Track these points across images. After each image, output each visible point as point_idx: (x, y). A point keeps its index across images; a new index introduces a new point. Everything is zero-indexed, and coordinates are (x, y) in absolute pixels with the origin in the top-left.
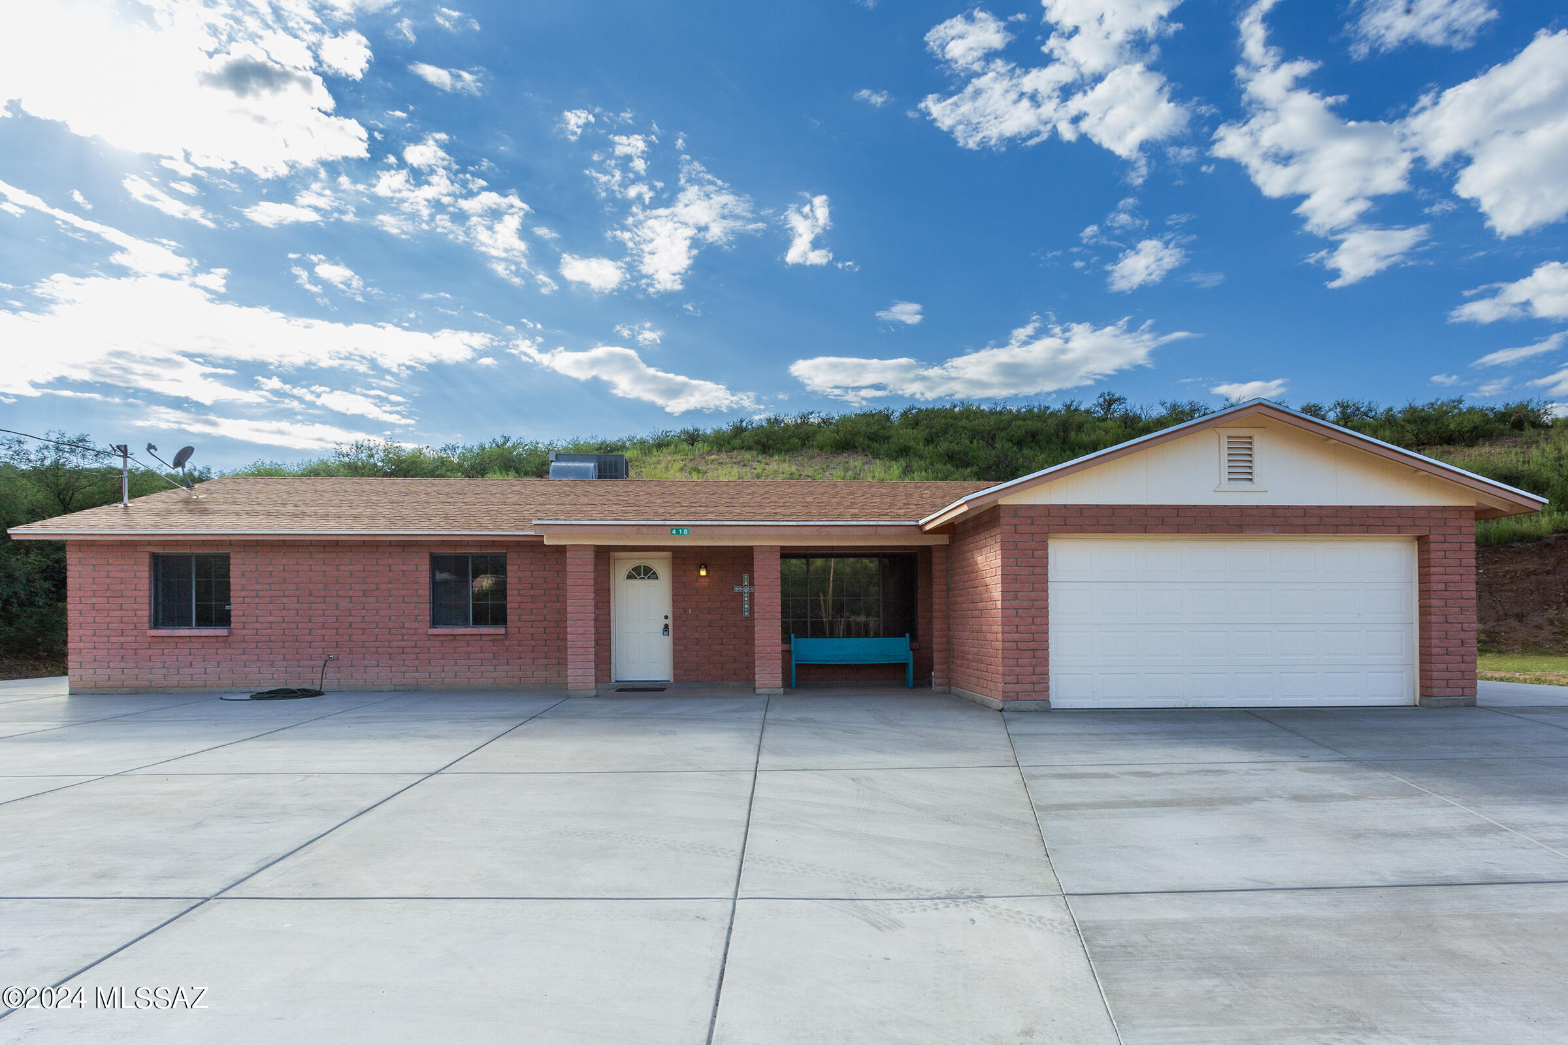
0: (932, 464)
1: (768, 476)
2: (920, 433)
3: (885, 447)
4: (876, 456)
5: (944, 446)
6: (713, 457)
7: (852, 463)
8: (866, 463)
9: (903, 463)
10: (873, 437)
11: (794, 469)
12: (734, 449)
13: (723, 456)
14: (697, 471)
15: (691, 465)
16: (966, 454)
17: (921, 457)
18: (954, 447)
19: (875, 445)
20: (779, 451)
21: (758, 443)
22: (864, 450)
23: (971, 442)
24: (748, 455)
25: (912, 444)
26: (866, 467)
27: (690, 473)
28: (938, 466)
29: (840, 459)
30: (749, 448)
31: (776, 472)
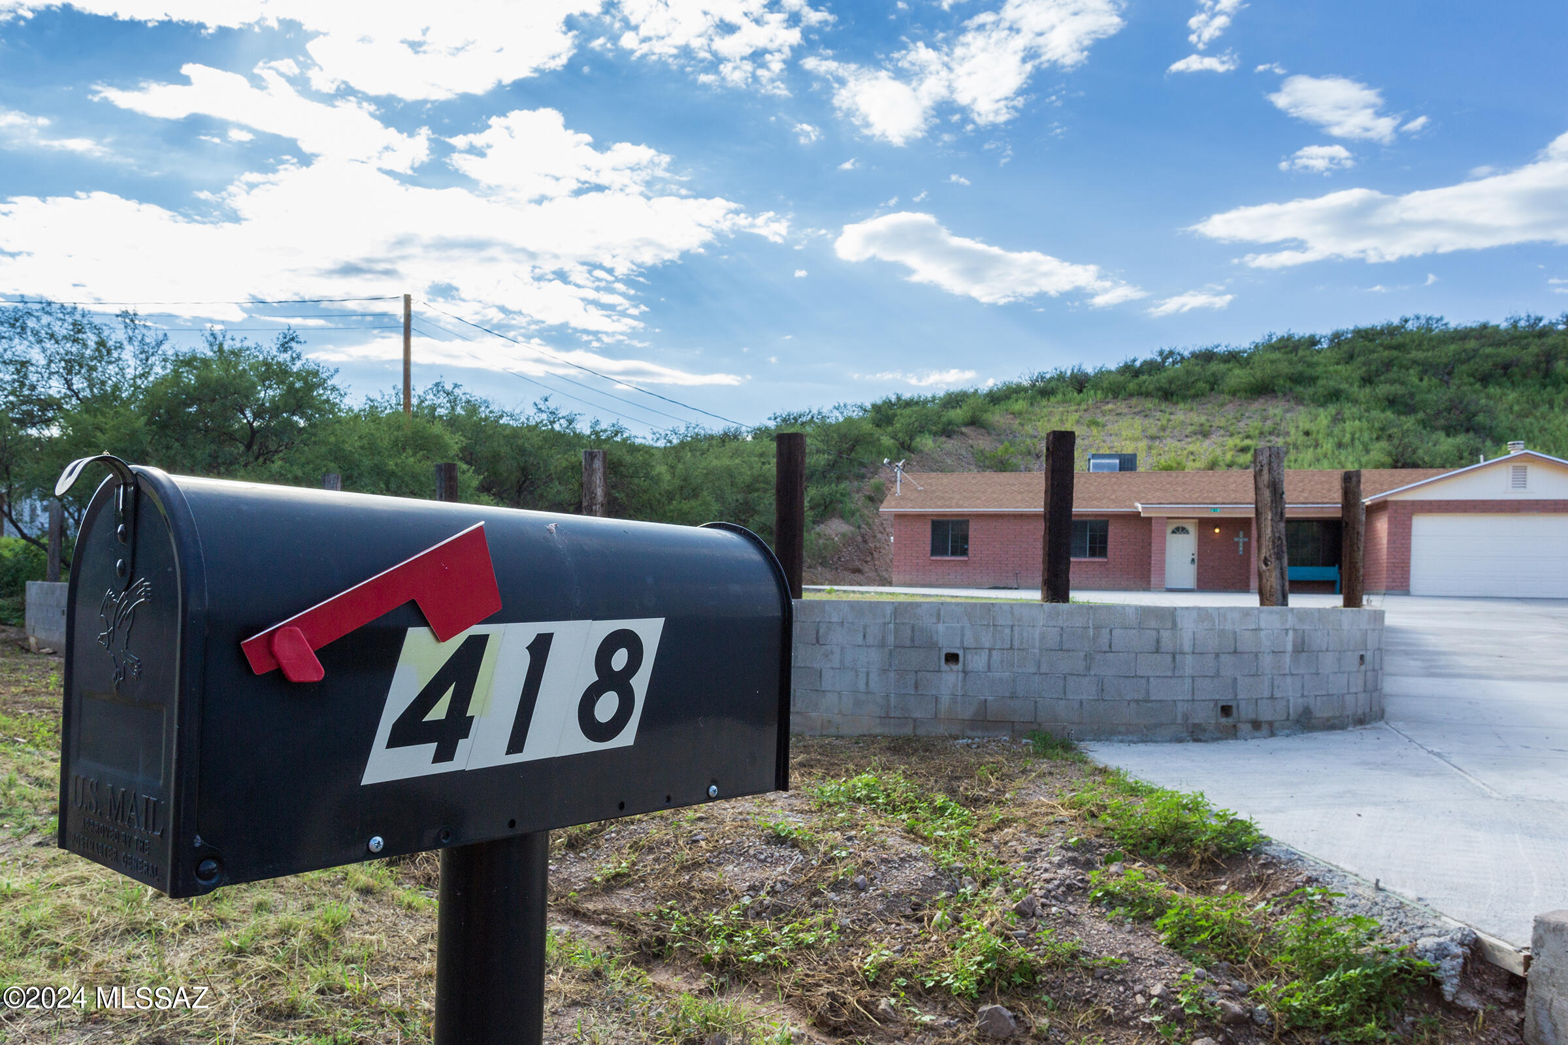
0: (1368, 410)
1: (1174, 428)
2: (1354, 371)
3: (1311, 390)
4: (1299, 401)
5: (1383, 389)
6: (1110, 406)
7: (1271, 411)
8: (1287, 411)
9: (1332, 409)
10: (1298, 379)
11: (1203, 419)
12: (1131, 395)
13: (1121, 406)
14: (1096, 424)
15: (1088, 417)
16: (1412, 395)
17: (1355, 402)
18: (1397, 389)
19: (1299, 389)
20: (1184, 398)
21: (1159, 389)
22: (1285, 395)
23: (1421, 380)
24: (1149, 404)
25: (1344, 386)
26: (1288, 415)
27: (1088, 426)
28: (1375, 413)
29: (1257, 405)
30: (1148, 395)
31: (1183, 423)
